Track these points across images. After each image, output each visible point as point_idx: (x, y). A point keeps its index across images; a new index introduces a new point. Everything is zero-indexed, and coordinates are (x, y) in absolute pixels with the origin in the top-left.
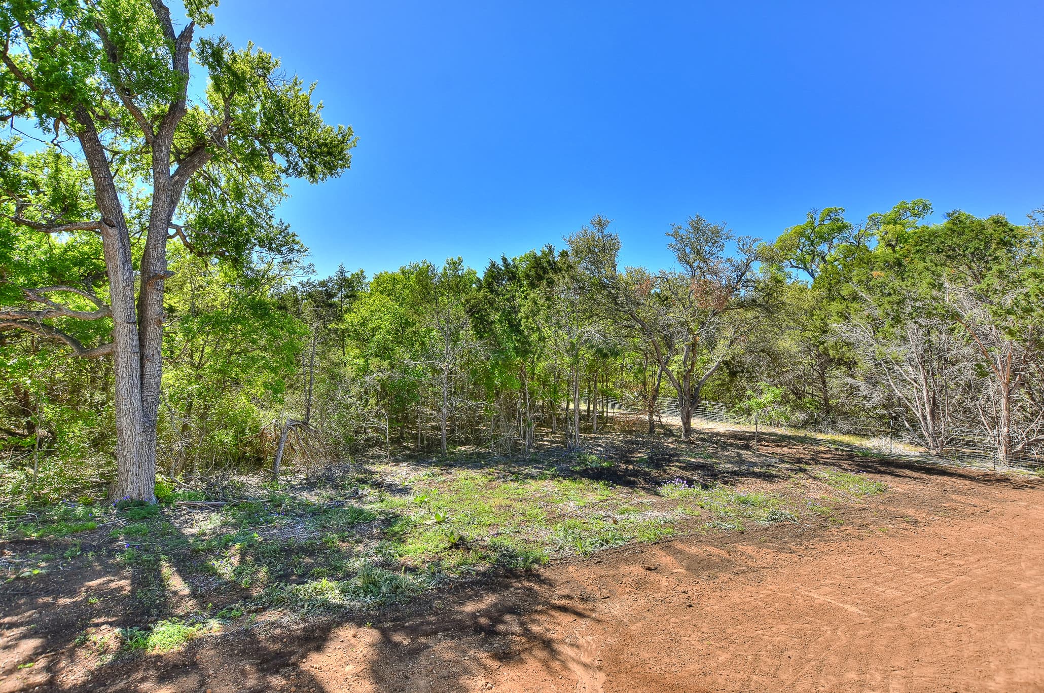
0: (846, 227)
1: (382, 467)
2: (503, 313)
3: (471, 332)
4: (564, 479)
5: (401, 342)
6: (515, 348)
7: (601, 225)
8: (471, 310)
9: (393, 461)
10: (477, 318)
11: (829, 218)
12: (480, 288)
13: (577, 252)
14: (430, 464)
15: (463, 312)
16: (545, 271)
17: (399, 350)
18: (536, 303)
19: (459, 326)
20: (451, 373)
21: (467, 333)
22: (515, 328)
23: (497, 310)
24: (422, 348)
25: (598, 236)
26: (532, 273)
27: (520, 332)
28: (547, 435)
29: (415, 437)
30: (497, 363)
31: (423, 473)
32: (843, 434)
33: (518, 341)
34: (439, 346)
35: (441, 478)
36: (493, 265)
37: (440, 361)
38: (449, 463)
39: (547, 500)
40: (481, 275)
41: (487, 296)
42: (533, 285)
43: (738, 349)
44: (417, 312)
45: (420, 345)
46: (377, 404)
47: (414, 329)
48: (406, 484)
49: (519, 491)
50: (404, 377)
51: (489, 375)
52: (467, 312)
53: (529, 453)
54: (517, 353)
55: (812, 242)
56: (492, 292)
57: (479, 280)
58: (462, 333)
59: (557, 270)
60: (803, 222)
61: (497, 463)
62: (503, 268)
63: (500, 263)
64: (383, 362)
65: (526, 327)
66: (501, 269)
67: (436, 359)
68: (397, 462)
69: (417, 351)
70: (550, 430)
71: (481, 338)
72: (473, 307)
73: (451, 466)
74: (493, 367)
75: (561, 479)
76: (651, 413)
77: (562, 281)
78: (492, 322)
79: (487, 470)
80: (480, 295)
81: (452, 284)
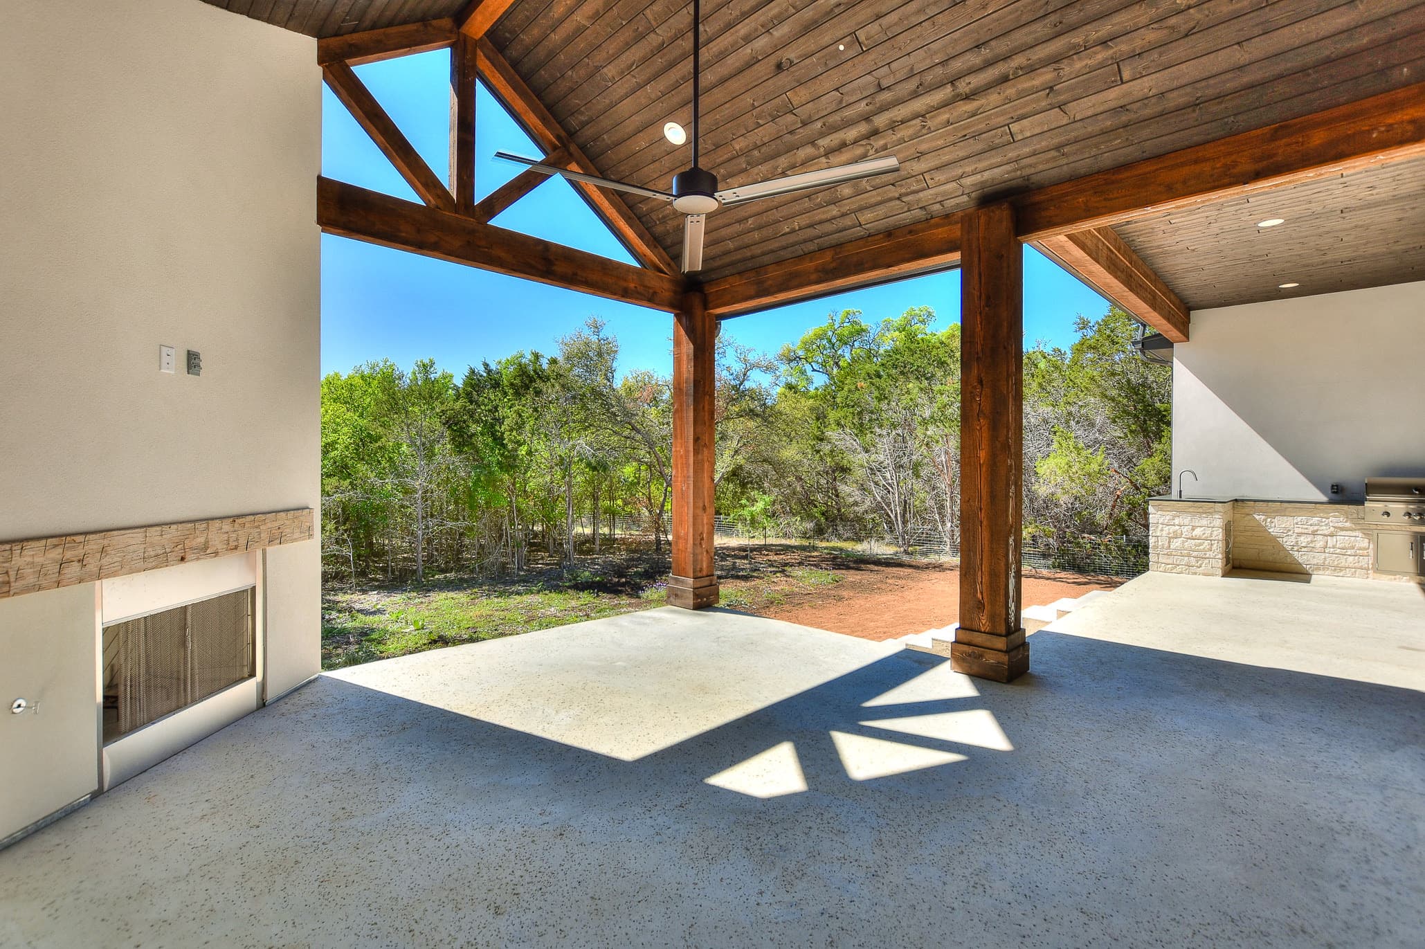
0: (863, 330)
1: (347, 597)
2: (484, 425)
3: (448, 446)
4: (551, 592)
5: (363, 459)
6: (499, 463)
7: (597, 328)
8: (447, 422)
9: (359, 591)
10: (455, 430)
11: (847, 320)
12: (458, 397)
13: (568, 359)
14: (406, 590)
15: (438, 424)
16: (532, 380)
17: (362, 467)
18: (520, 416)
19: (434, 440)
20: (426, 492)
21: (445, 447)
22: (499, 440)
23: (477, 422)
24: (390, 465)
25: (594, 339)
26: (517, 381)
27: (504, 446)
28: (542, 558)
29: (384, 570)
30: (479, 479)
31: (398, 598)
32: (845, 540)
33: (502, 455)
34: (411, 462)
35: (417, 600)
36: (473, 372)
37: (412, 479)
38: (425, 588)
39: (530, 608)
40: (459, 381)
41: (466, 407)
42: (518, 394)
43: (740, 459)
44: (383, 425)
45: (388, 461)
46: (337, 529)
47: (379, 444)
48: (379, 607)
49: (503, 604)
50: (369, 499)
51: (471, 494)
52: (444, 424)
53: (518, 575)
54: (501, 468)
55: (833, 345)
56: (471, 402)
57: (456, 388)
58: (437, 448)
59: (545, 378)
60: (825, 324)
61: (481, 585)
62: (485, 374)
63: (481, 369)
64: (342, 482)
65: (510, 440)
66: (481, 376)
67: (407, 477)
68: (364, 592)
69: (384, 469)
70: (547, 554)
71: (460, 452)
72: (450, 418)
73: (429, 591)
74: (475, 484)
75: (547, 592)
76: (658, 530)
77: (552, 391)
78: (473, 435)
79: (469, 591)
80: (458, 405)
81: (424, 393)
